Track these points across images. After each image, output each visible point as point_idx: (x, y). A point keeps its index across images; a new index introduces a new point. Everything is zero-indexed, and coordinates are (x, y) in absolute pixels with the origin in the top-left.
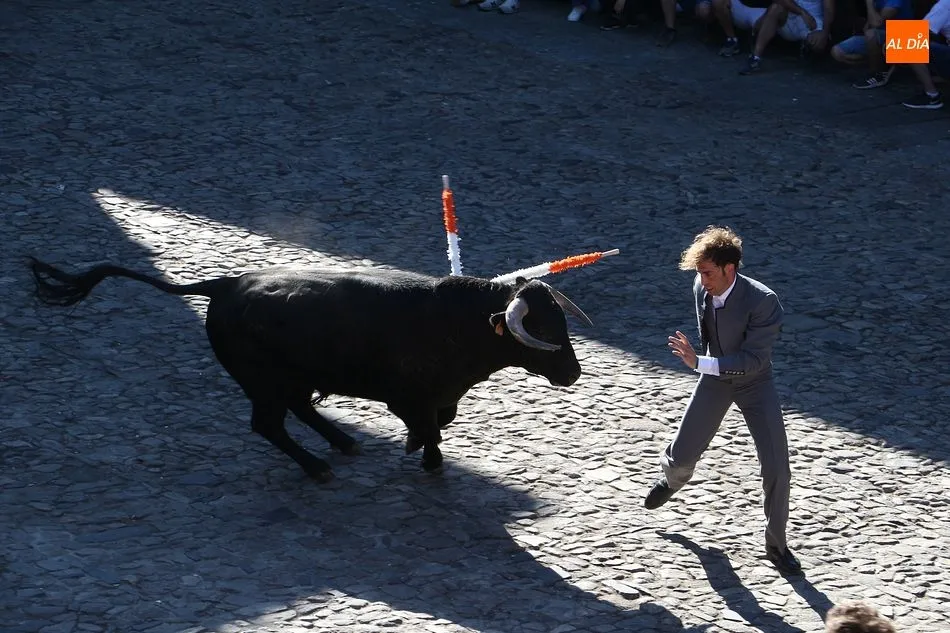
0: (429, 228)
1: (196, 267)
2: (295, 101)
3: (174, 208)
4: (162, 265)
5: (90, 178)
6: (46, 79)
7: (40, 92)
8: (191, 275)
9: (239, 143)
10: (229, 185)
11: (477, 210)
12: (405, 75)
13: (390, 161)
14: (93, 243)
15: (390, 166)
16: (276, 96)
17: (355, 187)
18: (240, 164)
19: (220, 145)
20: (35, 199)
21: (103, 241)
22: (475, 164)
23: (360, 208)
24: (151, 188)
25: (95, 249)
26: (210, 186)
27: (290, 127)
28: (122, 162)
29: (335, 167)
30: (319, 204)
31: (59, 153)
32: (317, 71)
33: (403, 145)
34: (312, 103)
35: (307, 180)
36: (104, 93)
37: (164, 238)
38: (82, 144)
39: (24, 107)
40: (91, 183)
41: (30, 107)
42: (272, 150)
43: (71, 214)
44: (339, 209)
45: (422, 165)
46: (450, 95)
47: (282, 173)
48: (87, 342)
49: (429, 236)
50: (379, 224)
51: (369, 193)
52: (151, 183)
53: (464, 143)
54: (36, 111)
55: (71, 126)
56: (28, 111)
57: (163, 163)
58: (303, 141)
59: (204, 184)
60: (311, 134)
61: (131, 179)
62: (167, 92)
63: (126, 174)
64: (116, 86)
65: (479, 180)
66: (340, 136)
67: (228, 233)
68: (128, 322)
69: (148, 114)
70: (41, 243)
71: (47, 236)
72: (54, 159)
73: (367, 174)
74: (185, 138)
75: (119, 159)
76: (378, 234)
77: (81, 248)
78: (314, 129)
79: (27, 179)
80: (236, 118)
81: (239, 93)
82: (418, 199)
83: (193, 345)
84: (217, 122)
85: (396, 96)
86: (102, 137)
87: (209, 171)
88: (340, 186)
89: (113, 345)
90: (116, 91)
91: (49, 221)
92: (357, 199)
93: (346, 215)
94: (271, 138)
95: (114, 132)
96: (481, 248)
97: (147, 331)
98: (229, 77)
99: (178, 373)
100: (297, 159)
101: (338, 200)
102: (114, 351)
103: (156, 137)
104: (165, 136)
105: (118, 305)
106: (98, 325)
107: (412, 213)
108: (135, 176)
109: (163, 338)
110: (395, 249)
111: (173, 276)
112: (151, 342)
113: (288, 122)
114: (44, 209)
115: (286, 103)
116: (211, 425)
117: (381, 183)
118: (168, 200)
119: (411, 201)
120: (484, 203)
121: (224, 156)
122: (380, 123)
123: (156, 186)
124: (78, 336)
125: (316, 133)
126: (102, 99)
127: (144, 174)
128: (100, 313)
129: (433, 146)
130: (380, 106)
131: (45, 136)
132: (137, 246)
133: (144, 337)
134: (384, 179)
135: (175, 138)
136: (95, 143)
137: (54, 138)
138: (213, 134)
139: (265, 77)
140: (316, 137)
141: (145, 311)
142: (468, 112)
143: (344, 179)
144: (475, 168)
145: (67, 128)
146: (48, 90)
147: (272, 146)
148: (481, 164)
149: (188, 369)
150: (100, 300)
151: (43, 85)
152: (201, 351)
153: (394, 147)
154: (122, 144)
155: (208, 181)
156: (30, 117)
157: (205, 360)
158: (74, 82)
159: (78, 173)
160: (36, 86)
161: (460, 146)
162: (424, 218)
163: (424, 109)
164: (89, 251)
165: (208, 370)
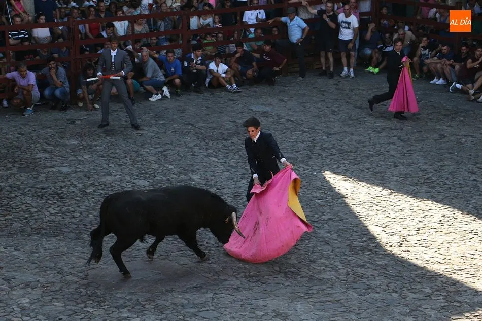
0: (455, 189)
1: (361, 203)
2: (402, 138)
3: (353, 179)
4: (348, 201)
5: (322, 168)
6: (307, 130)
7: (305, 135)
8: (359, 206)
9: (379, 155)
10: (375, 171)
11: (475, 182)
12: (446, 128)
13: (439, 162)
14: (323, 193)
15: (439, 164)
16: (395, 136)
17: (425, 172)
18: (380, 162)
19: (372, 156)
20: (301, 176)
21: (326, 192)
22: (475, 164)
23: (427, 180)
24: (345, 171)
25: (323, 195)
26: (367, 171)
27: (400, 148)
28: (335, 162)
29: (417, 164)
30: (411, 179)
31: (311, 158)
32: (411, 126)
33: (445, 156)
34: (409, 139)
35: (406, 169)
36: (329, 135)
37: (349, 192)
38: (319, 154)
39: (298, 141)
40: (322, 169)
41: (300, 141)
42: (392, 157)
43: (314, 181)
44: (419, 181)
45: (453, 163)
46: (465, 136)
47: (396, 166)
48: (319, 231)
49: (455, 192)
50: (434, 187)
51: (430, 175)
52: (345, 170)
53: (470, 155)
54: (303, 142)
55: (315, 147)
56: (300, 142)
57: (350, 162)
58: (404, 154)
59: (365, 170)
60: (408, 151)
61: (337, 168)
62: (353, 134)
63: (336, 166)
64: (333, 132)
65: (476, 170)
66: (419, 152)
67: (374, 190)
68: (335, 224)
69: (344, 143)
70: (303, 192)
71: (305, 190)
72: (308, 160)
73: (429, 167)
74: (358, 152)
75: (333, 160)
76: (434, 191)
77: (318, 195)
78: (409, 149)
79: (298, 168)
80: (378, 145)
81: (380, 135)
82: (450, 177)
83: (359, 233)
84: (371, 146)
85: (443, 136)
86: (327, 152)
87: (367, 165)
88: (419, 171)
89: (329, 233)
90: (333, 134)
91: (306, 184)
92: (426, 177)
93: (421, 183)
94: (392, 153)
95: (332, 150)
96: (477, 197)
97: (341, 227)
98: (376, 129)
99: (353, 244)
100: (402, 161)
101: (418, 177)
102: (329, 235)
103: (347, 152)
104: (351, 152)
105: (331, 217)
106: (323, 224)
107: (448, 182)
108: (339, 167)
109: (348, 230)
110: (441, 197)
111: (352, 206)
112: (343, 232)
113: (399, 146)
114: (304, 179)
115: (398, 139)
116: (366, 265)
117: (436, 171)
118: (351, 176)
119: (448, 178)
120: (478, 180)
121: (373, 159)
122: (436, 147)
123: (347, 171)
124: (316, 229)
125: (410, 150)
126: (328, 137)
127: (342, 166)
128: (324, 220)
129: (457, 156)
130: (436, 140)
131: (306, 151)
132: (339, 194)
133: (340, 229)
134: (437, 169)
135: (355, 152)
136: (324, 154)
137: (309, 152)
138: (369, 151)
139: (391, 129)
140: (410, 152)
141: (341, 220)
142: (472, 143)
143: (420, 169)
144: (475, 165)
145: (314, 149)
146: (307, 134)
147: (393, 156)
148: (477, 163)
149: (357, 243)
150: (325, 215)
151: (306, 132)
152: (362, 236)
153: (441, 156)
154: (334, 155)
155: (367, 169)
156: (301, 144)
157: (364, 239)
158: (318, 131)
159: (318, 166)
160: (303, 133)
161: (469, 157)
162: (453, 185)
163: (454, 142)
164: (320, 196)
165: (365, 243)
